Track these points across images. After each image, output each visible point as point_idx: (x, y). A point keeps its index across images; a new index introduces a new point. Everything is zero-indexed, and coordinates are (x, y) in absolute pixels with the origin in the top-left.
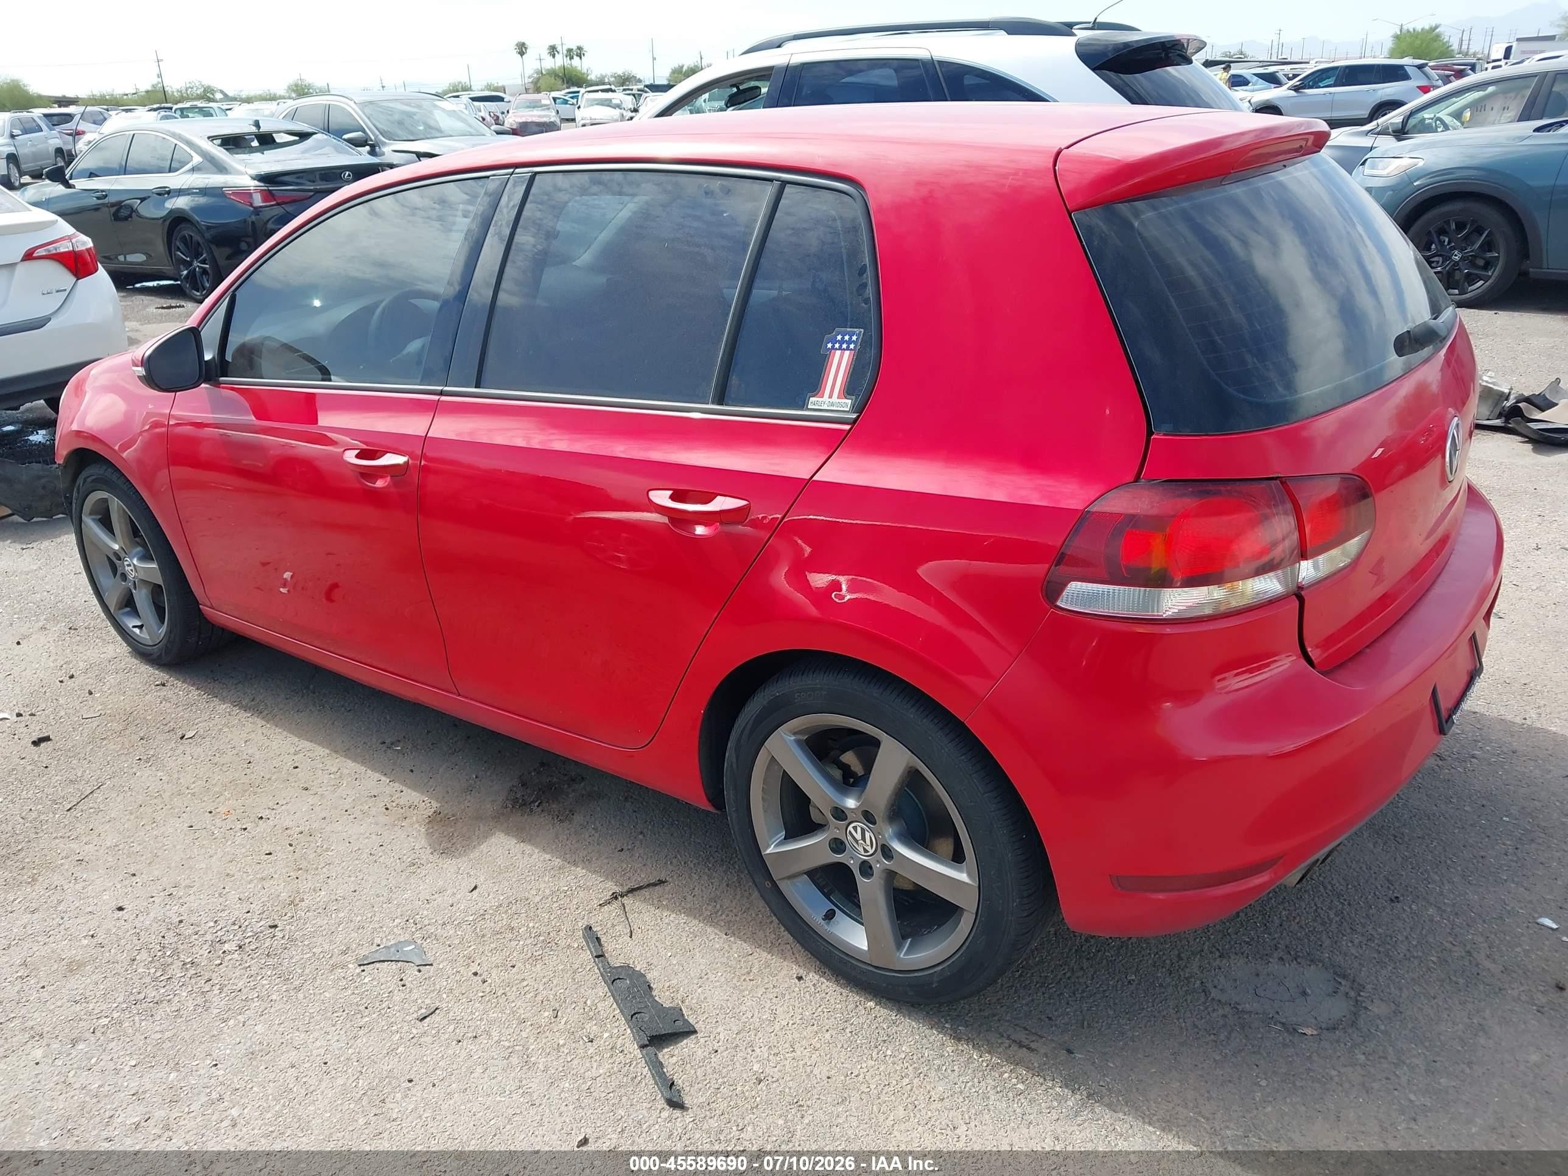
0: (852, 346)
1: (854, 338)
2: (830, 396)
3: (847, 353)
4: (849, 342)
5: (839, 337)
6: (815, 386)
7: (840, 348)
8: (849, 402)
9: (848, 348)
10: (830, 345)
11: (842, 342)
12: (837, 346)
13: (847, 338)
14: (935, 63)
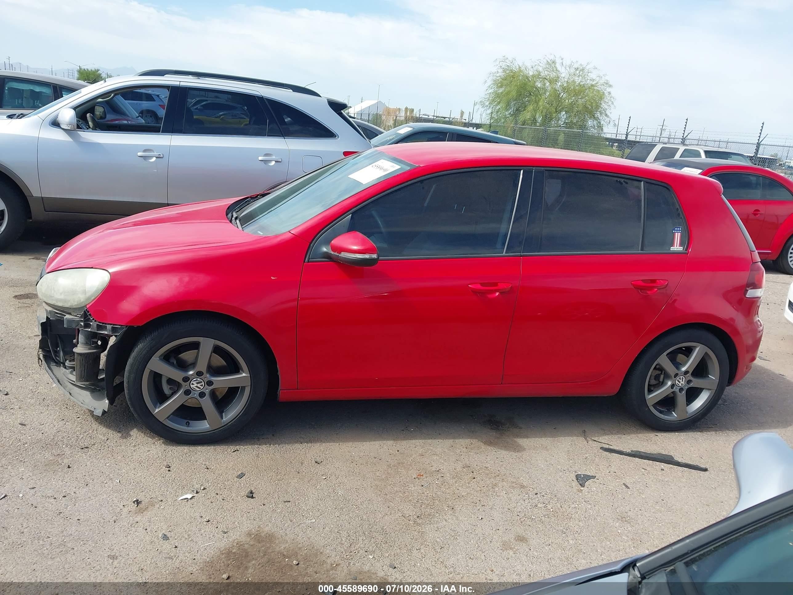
0: (680, 231)
1: (680, 229)
2: (677, 246)
3: (679, 233)
4: (679, 230)
5: (676, 229)
6: (672, 245)
7: (677, 232)
8: (682, 248)
9: (679, 232)
10: (674, 231)
11: (677, 230)
12: (676, 231)
13: (678, 229)
14: (265, 100)
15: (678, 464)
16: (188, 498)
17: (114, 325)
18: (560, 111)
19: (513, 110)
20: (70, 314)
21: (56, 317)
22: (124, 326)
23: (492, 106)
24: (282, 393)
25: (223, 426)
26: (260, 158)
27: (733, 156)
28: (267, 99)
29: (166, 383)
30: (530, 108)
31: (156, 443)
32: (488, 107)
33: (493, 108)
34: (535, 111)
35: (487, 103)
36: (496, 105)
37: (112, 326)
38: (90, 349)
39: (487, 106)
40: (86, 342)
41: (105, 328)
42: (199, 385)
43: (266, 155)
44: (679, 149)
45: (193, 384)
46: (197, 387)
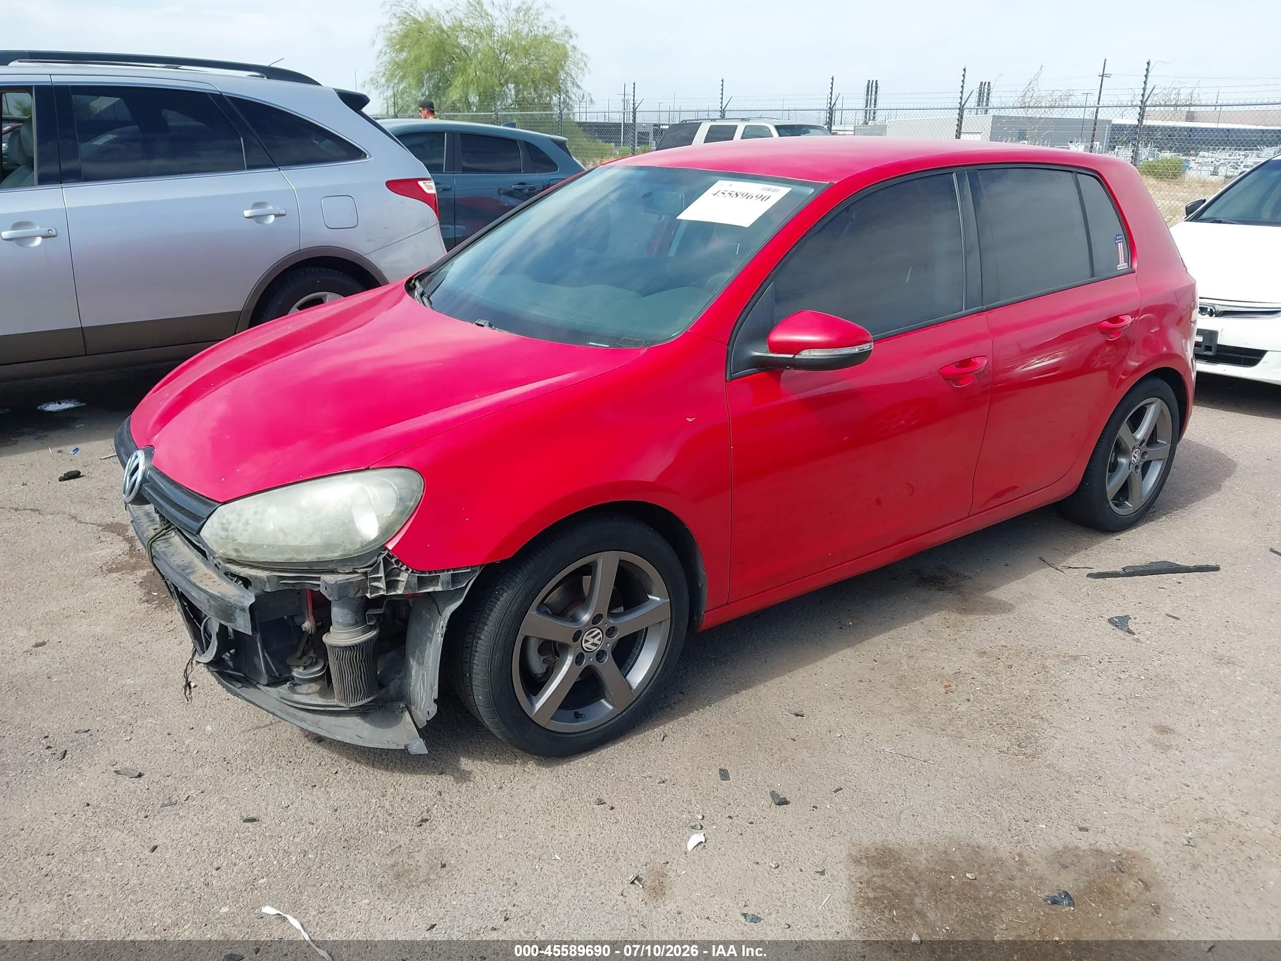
2: (1122, 263)
4: (1121, 239)
6: (1118, 262)
7: (1119, 242)
8: (1127, 264)
9: (1121, 242)
10: (1116, 241)
11: (1119, 239)
14: (228, 100)
15: (1187, 570)
16: (701, 842)
17: (454, 570)
18: (507, 82)
19: (428, 87)
20: (333, 572)
21: (282, 586)
22: (475, 566)
23: (392, 85)
24: (707, 618)
25: (635, 701)
26: (247, 213)
27: (811, 131)
28: (232, 99)
29: (537, 652)
30: (458, 81)
31: (526, 769)
32: (385, 88)
33: (394, 87)
34: (466, 85)
35: (383, 81)
36: (399, 83)
37: (452, 572)
38: (365, 632)
39: (384, 86)
40: (356, 620)
41: (434, 580)
42: (596, 640)
43: (257, 205)
44: (736, 127)
45: (586, 641)
46: (593, 644)
